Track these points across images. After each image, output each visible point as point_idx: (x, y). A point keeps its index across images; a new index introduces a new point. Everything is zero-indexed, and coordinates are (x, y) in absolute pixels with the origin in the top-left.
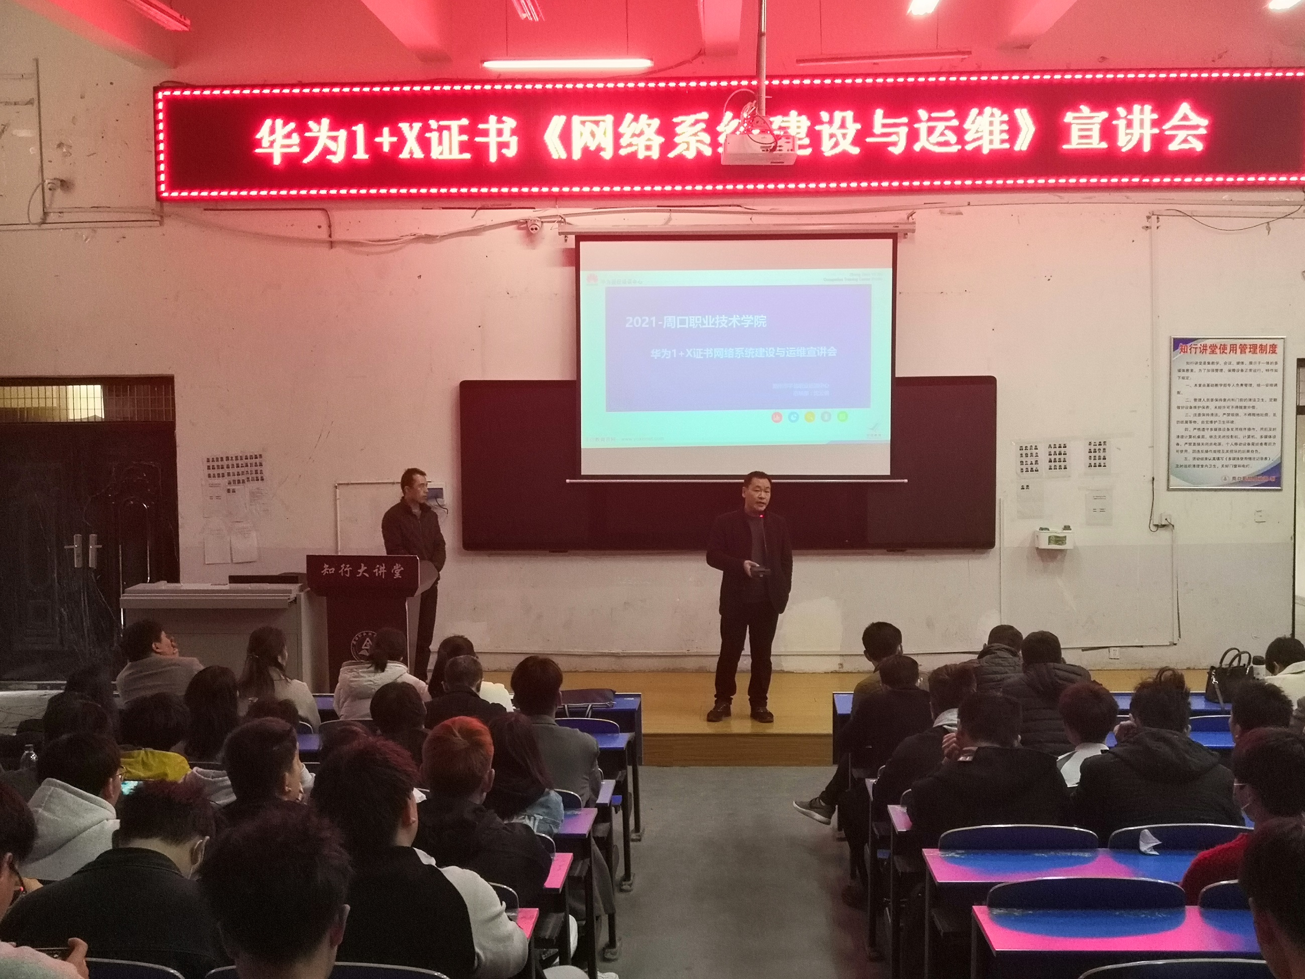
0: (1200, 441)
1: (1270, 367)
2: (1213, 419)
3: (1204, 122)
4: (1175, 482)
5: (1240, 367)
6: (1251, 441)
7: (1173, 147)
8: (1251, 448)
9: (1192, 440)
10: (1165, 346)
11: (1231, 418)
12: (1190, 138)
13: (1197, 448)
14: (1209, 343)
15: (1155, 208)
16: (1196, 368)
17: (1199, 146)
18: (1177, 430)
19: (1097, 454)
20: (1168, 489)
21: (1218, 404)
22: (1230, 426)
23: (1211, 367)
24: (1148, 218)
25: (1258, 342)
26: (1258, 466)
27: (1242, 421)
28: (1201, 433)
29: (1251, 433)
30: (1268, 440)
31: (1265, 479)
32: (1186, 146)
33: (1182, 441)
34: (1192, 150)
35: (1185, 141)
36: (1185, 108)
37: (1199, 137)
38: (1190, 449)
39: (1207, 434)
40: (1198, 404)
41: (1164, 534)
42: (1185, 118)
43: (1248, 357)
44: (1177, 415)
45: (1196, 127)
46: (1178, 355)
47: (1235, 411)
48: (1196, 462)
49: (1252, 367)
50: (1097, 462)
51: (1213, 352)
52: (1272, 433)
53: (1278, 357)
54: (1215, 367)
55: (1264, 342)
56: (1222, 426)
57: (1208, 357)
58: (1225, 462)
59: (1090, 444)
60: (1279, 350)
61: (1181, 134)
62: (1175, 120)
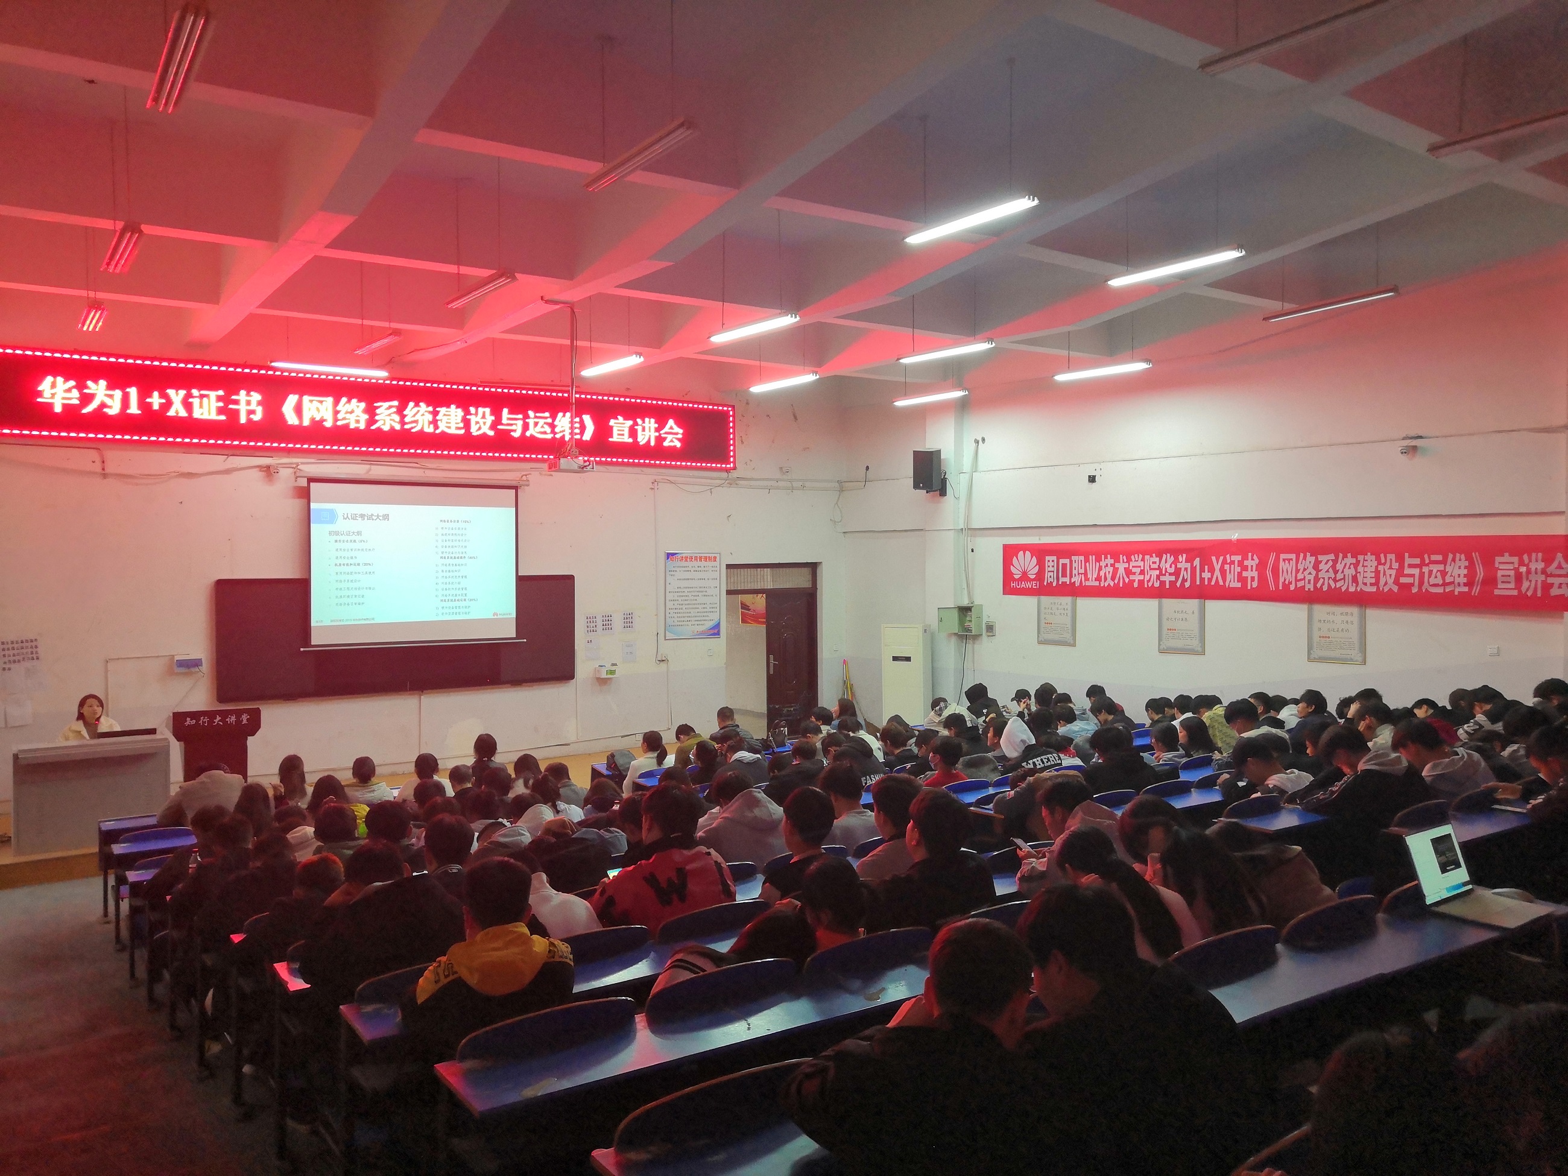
0: (681, 611)
1: (713, 569)
2: (687, 598)
3: (681, 431)
4: (669, 635)
5: (700, 569)
6: (705, 610)
7: (666, 444)
8: (705, 614)
9: (676, 611)
10: (663, 557)
11: (695, 598)
12: (674, 440)
13: (679, 615)
14: (684, 555)
15: (658, 478)
16: (678, 569)
17: (678, 444)
18: (669, 605)
19: (628, 620)
20: (665, 640)
21: (689, 590)
22: (695, 602)
23: (684, 569)
24: (653, 483)
25: (707, 555)
26: (711, 624)
27: (701, 599)
28: (681, 607)
29: (705, 606)
30: (713, 610)
31: (712, 632)
32: (672, 444)
33: (671, 611)
34: (675, 446)
35: (672, 441)
36: (671, 422)
37: (679, 440)
38: (676, 615)
39: (684, 607)
40: (679, 590)
41: (663, 665)
42: (671, 428)
43: (703, 563)
44: (669, 596)
45: (677, 434)
46: (669, 562)
47: (697, 594)
48: (679, 623)
49: (705, 569)
50: (628, 625)
51: (686, 561)
52: (715, 606)
53: (717, 564)
54: (687, 569)
55: (710, 555)
56: (691, 602)
57: (684, 563)
58: (693, 623)
59: (624, 614)
60: (718, 559)
61: (670, 437)
62: (666, 429)
